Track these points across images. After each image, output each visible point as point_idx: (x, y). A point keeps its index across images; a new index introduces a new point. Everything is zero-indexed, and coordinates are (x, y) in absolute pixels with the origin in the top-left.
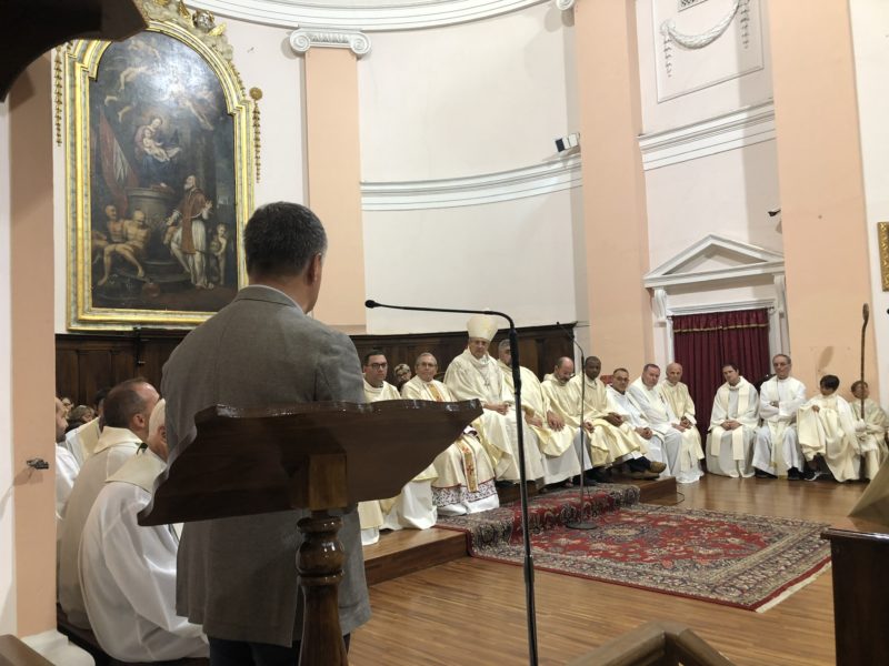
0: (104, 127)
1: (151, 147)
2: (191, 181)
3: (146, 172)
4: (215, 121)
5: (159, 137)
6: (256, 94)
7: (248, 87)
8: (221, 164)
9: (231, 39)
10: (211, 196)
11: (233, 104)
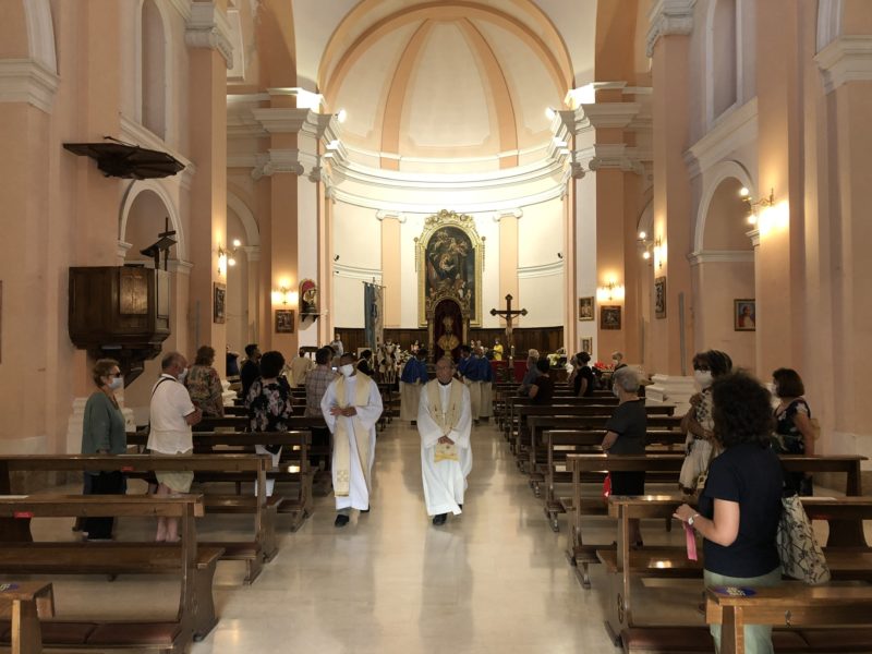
0: (430, 263)
1: (444, 267)
2: (458, 276)
3: (442, 275)
4: (467, 252)
5: (448, 263)
6: (484, 239)
7: (481, 236)
8: (469, 267)
9: (475, 220)
10: (466, 280)
11: (474, 244)
